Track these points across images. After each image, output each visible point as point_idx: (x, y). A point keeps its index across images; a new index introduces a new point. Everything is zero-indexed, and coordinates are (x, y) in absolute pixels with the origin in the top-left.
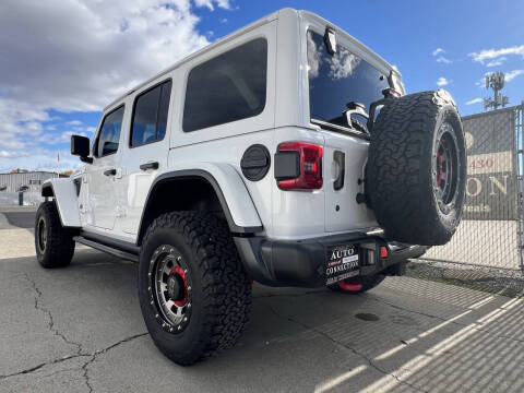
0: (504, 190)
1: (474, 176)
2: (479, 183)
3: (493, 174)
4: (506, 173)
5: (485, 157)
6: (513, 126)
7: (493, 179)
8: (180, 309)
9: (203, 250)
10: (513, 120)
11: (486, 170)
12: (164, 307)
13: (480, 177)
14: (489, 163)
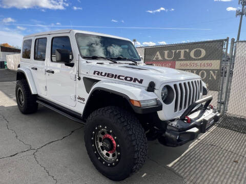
0: (215, 77)
1: (204, 70)
2: (205, 73)
3: (211, 70)
4: (217, 70)
5: (209, 62)
6: (222, 49)
7: (211, 72)
10: (222, 46)
11: (208, 68)
13: (206, 70)
14: (210, 65)
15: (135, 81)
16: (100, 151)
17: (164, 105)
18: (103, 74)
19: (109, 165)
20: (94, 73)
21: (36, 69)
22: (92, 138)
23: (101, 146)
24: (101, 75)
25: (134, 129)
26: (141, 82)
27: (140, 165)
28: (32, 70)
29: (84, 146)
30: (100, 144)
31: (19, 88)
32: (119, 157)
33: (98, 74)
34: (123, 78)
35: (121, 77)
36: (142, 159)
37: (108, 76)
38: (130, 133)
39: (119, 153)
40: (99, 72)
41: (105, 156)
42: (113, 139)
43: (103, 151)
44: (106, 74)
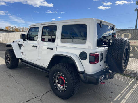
0: (137, 50)
5: (133, 41)
8: (62, 86)
9: (70, 75)
11: (133, 45)
12: (57, 85)
14: (135, 43)
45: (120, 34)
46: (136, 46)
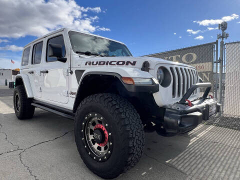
0: (208, 79)
3: (203, 72)
4: (209, 72)
5: (201, 64)
7: (204, 74)
10: (212, 49)
11: (201, 70)
14: (202, 67)
15: (127, 64)
16: (91, 146)
17: (160, 87)
18: (95, 63)
19: (100, 159)
20: (86, 64)
21: (33, 72)
22: (82, 131)
23: (92, 140)
24: (93, 64)
25: (127, 113)
26: (134, 64)
27: (137, 157)
28: (29, 75)
29: (74, 141)
30: (91, 137)
31: (17, 94)
32: (111, 149)
33: (89, 64)
34: (115, 63)
35: (113, 63)
36: (138, 149)
37: (99, 64)
38: (123, 116)
39: (111, 143)
40: (90, 62)
41: (97, 150)
42: (104, 129)
43: (94, 144)
44: (97, 62)
45: (179, 56)
46: (206, 73)
